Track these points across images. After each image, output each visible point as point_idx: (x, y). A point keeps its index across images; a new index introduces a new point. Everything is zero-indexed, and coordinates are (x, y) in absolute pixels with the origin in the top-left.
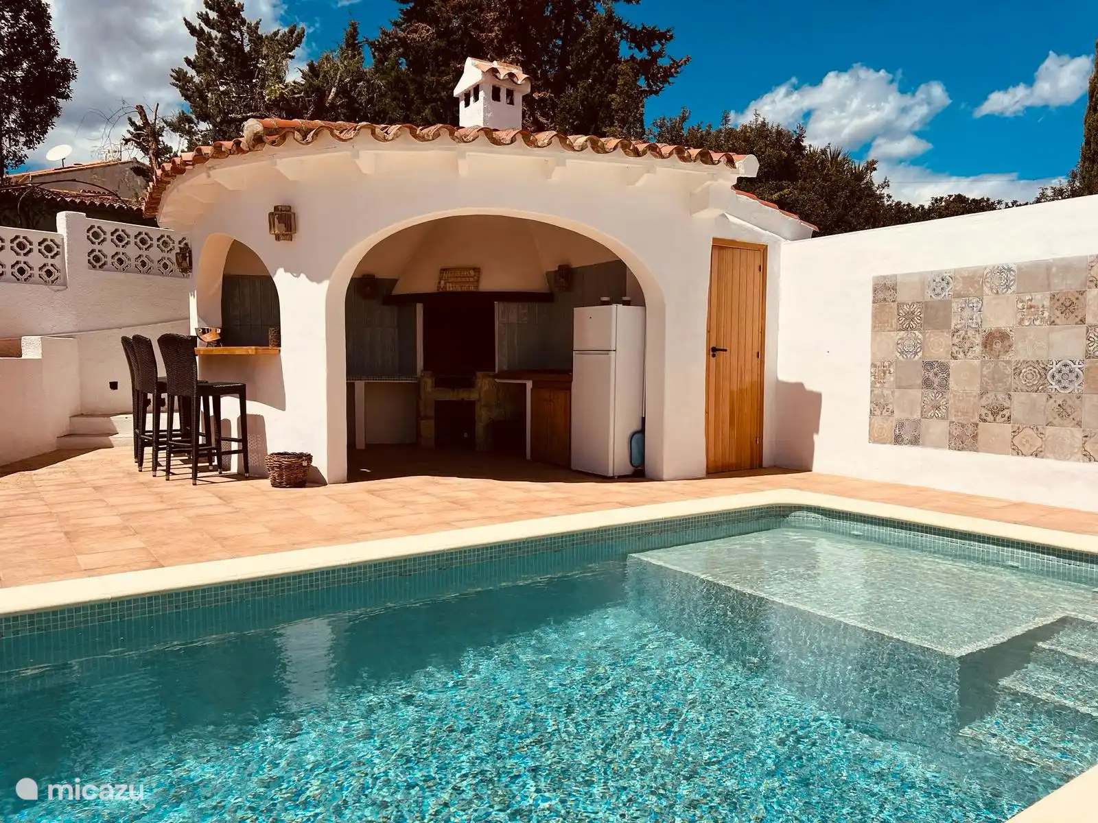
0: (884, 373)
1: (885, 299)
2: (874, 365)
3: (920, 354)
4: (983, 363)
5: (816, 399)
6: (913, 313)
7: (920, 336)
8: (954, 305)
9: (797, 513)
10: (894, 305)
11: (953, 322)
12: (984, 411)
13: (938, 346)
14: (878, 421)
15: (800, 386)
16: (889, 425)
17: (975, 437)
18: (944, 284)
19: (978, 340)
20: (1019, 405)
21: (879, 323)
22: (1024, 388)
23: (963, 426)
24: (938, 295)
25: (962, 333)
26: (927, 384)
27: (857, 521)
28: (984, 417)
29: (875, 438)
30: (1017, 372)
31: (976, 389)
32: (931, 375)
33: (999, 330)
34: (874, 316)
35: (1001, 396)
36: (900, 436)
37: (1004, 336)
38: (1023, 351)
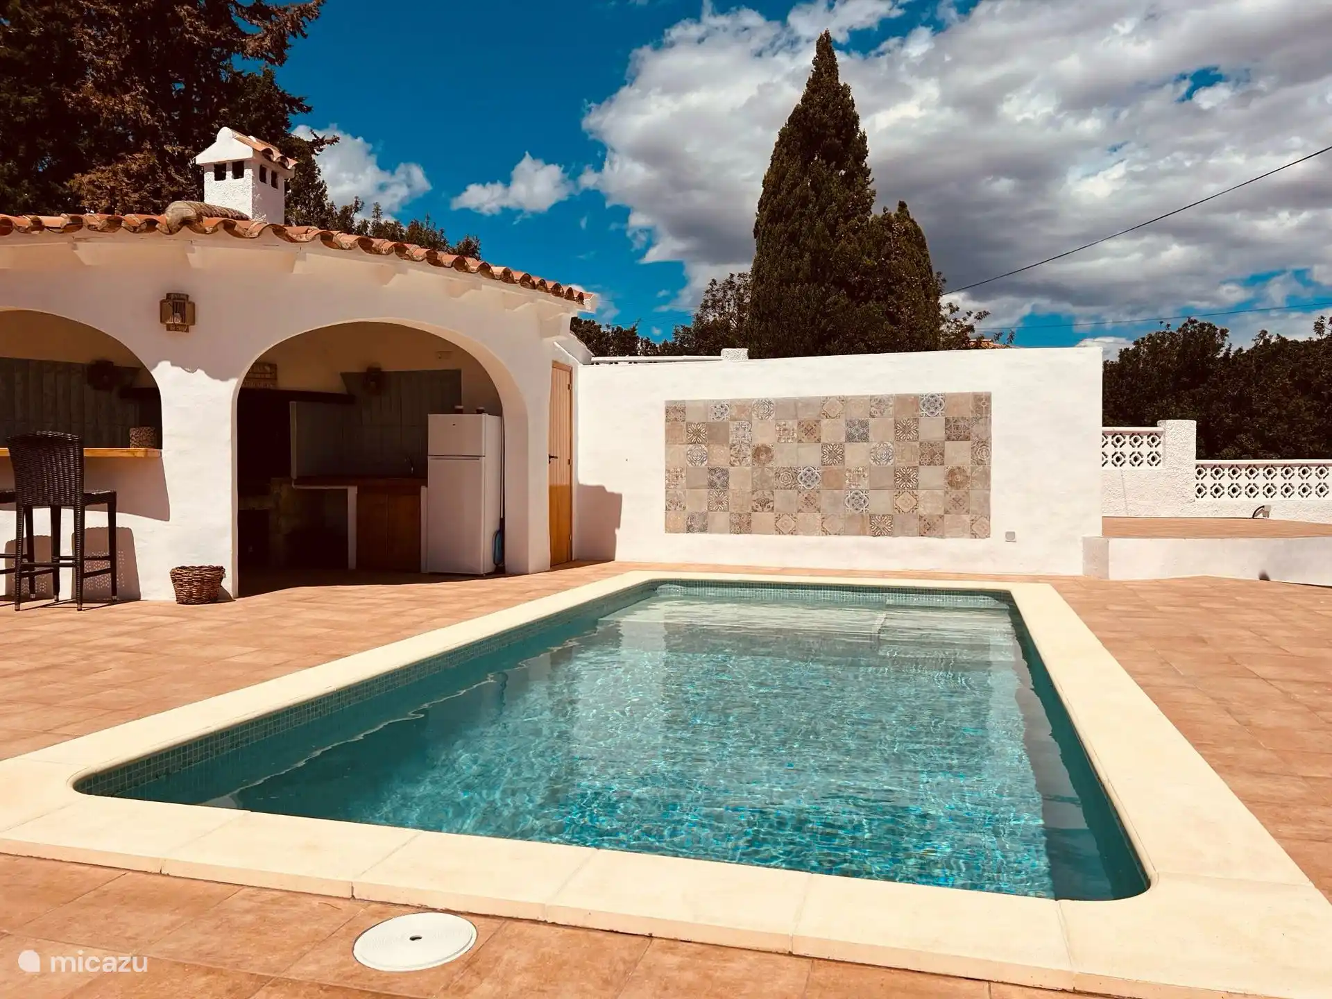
0: (677, 477)
1: (676, 419)
2: (668, 471)
3: (706, 462)
4: (754, 469)
5: (616, 500)
6: (699, 431)
7: (706, 449)
8: (731, 426)
9: (663, 586)
10: (684, 424)
11: (731, 439)
12: (754, 504)
13: (720, 456)
14: (672, 515)
15: (601, 489)
16: (682, 520)
17: (749, 523)
18: (723, 410)
19: (750, 452)
20: (779, 498)
21: (671, 436)
22: (782, 487)
23: (740, 515)
24: (719, 417)
25: (738, 447)
26: (712, 485)
27: (711, 586)
28: (755, 508)
29: (670, 528)
30: (777, 475)
31: (749, 489)
32: (715, 478)
33: (764, 446)
34: (667, 431)
35: (767, 493)
36: (691, 526)
37: (768, 450)
38: (781, 460)
